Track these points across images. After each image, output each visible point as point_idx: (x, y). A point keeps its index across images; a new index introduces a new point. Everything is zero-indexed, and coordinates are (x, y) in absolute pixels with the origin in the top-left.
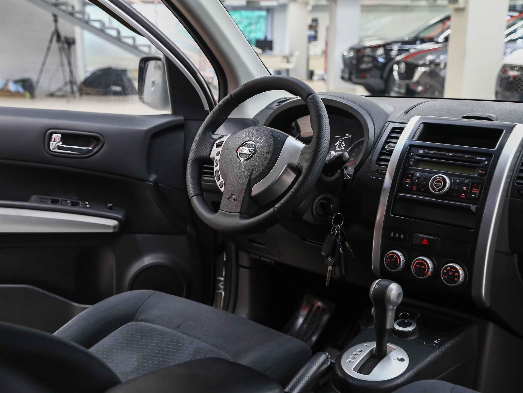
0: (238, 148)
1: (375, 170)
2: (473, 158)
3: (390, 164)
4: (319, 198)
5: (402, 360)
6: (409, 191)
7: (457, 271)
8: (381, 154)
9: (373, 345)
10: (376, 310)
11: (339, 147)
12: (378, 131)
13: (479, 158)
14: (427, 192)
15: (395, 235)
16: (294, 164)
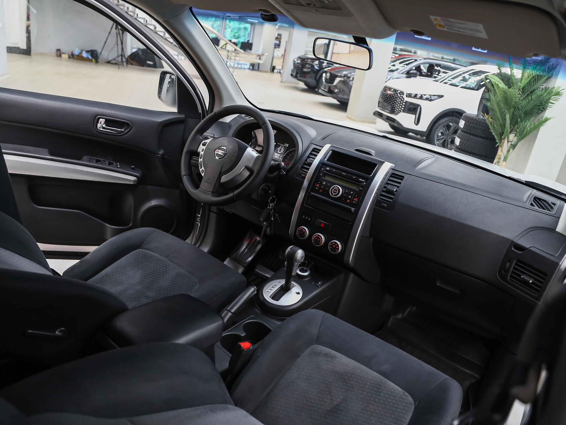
0: (216, 150)
1: (299, 174)
2: (357, 179)
3: (309, 172)
4: (263, 185)
5: (298, 293)
6: (317, 192)
7: (338, 246)
8: (305, 164)
9: (283, 282)
10: (287, 263)
11: (280, 151)
12: (304, 149)
13: (361, 180)
14: (328, 195)
15: (305, 217)
16: (250, 167)
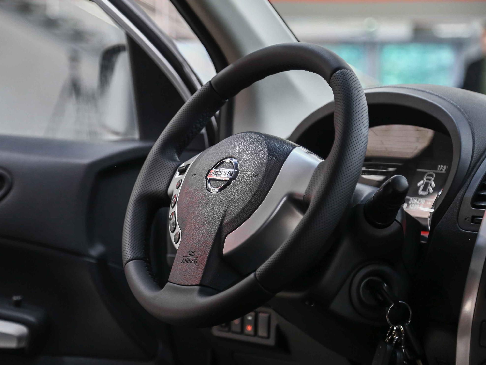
0: (209, 171)
1: (469, 218)
8: (483, 187)
11: (424, 189)
12: (479, 146)
16: (300, 195)
